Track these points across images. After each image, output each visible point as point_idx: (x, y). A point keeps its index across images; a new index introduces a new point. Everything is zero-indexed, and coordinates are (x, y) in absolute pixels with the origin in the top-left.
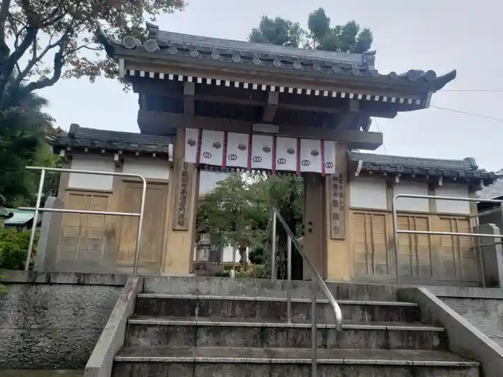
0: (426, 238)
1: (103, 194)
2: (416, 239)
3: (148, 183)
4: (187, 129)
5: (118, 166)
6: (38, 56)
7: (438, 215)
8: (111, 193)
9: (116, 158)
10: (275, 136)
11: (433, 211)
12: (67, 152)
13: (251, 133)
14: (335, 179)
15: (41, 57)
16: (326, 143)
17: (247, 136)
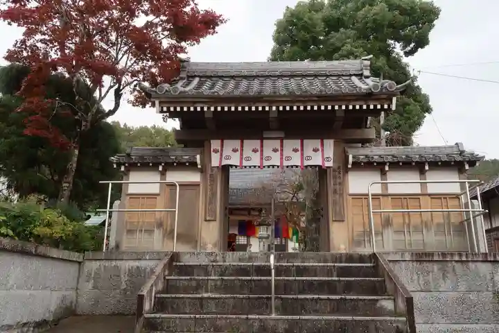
0: (418, 215)
1: (153, 196)
2: (409, 216)
3: (179, 185)
4: (212, 141)
5: (163, 174)
6: (103, 95)
7: (430, 195)
8: (158, 195)
9: (160, 168)
10: (282, 140)
11: (425, 192)
12: (125, 167)
13: (262, 139)
14: (334, 171)
15: (105, 96)
16: (325, 141)
17: (259, 141)
